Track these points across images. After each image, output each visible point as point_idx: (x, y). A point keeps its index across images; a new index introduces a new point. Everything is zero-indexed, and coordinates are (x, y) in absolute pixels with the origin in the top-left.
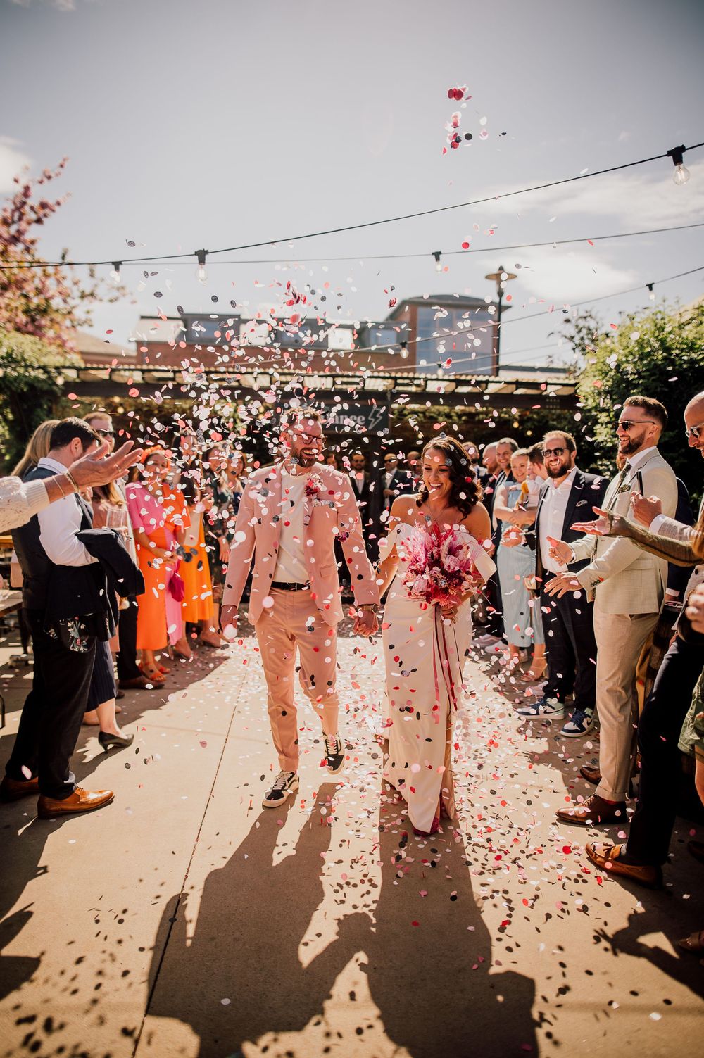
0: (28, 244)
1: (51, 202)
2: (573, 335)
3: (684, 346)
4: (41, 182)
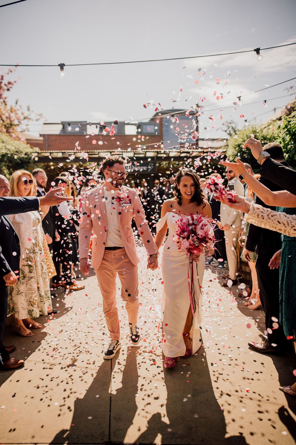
0: (4, 99)
1: (12, 81)
2: (226, 130)
3: (262, 138)
4: (8, 74)
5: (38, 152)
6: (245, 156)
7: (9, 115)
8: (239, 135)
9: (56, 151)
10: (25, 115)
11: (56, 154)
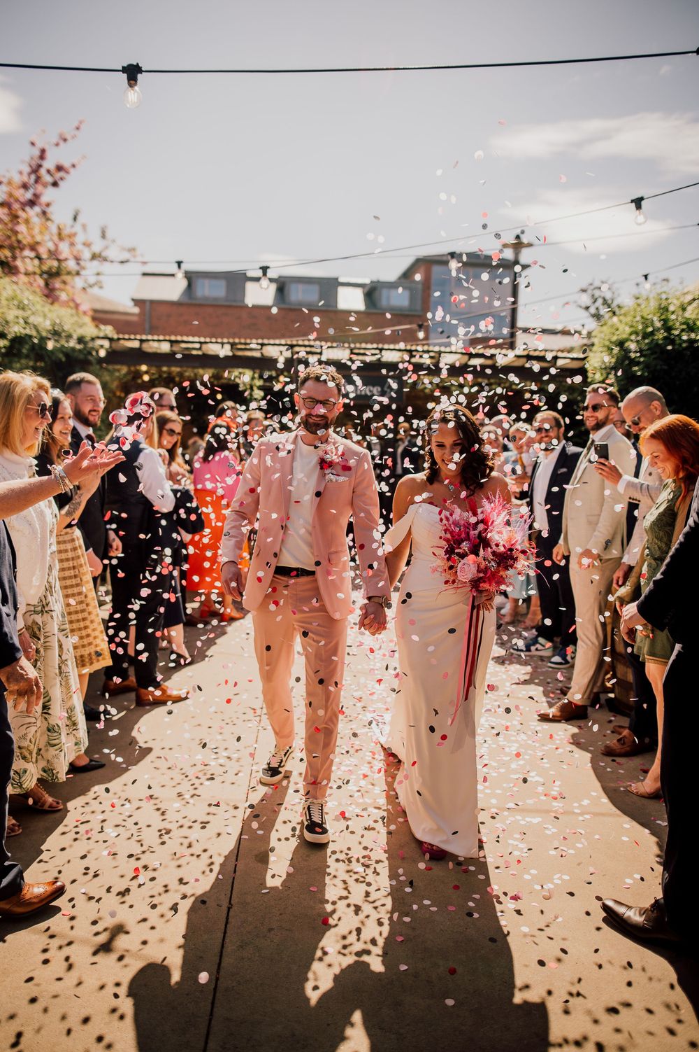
0: (44, 208)
1: (66, 164)
2: (588, 304)
3: (684, 327)
4: (57, 145)
5: (110, 336)
6: (636, 371)
7: (56, 245)
8: (621, 318)
9: (156, 338)
10: (96, 248)
11: (155, 344)
